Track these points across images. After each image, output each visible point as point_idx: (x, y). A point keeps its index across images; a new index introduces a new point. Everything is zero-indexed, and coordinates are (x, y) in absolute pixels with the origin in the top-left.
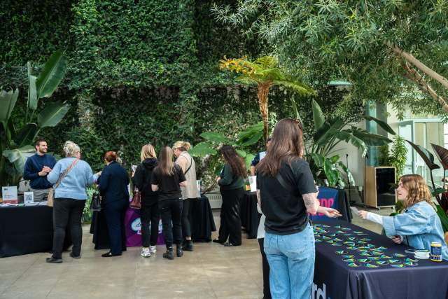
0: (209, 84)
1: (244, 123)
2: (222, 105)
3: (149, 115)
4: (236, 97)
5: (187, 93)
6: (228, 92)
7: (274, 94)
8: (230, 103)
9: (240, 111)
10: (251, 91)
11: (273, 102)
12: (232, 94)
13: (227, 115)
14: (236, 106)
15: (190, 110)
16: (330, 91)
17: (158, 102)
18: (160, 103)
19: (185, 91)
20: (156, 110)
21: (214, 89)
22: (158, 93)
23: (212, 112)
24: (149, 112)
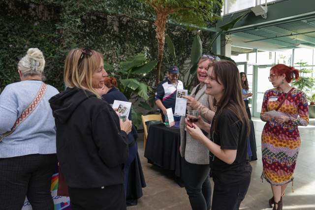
0: (94, 9)
1: (122, 54)
2: (103, 34)
3: (23, 36)
4: (115, 28)
5: (71, 14)
6: (108, 22)
7: (147, 30)
8: (110, 34)
9: (120, 42)
10: (129, 24)
11: (147, 38)
12: (111, 25)
13: (107, 45)
14: (115, 37)
15: (73, 34)
16: (188, 34)
17: (33, 23)
18: (36, 24)
19: (68, 12)
20: (31, 31)
21: (95, 18)
22: (33, 12)
23: (92, 40)
24: (23, 32)
